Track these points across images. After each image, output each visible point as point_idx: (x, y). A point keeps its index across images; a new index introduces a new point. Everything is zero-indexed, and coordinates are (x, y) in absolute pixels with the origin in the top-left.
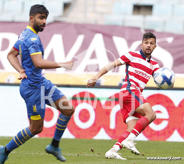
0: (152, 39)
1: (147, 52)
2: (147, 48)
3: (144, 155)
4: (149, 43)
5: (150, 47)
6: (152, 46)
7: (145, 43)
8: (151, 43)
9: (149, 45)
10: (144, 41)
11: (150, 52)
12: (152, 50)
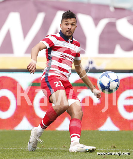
0: (72, 19)
1: (67, 34)
2: (67, 30)
3: (116, 147)
4: (70, 25)
5: (71, 29)
6: (73, 27)
7: (65, 24)
8: (72, 25)
9: (70, 26)
10: (63, 22)
11: (70, 35)
12: (72, 32)
